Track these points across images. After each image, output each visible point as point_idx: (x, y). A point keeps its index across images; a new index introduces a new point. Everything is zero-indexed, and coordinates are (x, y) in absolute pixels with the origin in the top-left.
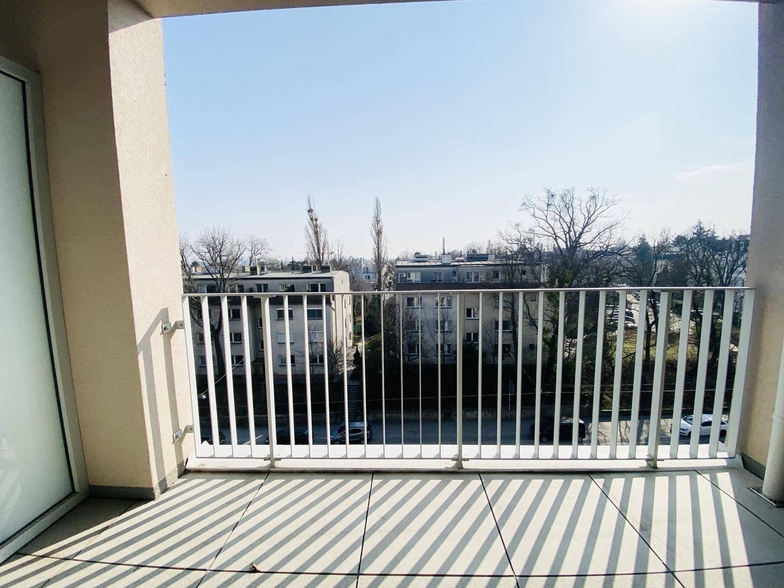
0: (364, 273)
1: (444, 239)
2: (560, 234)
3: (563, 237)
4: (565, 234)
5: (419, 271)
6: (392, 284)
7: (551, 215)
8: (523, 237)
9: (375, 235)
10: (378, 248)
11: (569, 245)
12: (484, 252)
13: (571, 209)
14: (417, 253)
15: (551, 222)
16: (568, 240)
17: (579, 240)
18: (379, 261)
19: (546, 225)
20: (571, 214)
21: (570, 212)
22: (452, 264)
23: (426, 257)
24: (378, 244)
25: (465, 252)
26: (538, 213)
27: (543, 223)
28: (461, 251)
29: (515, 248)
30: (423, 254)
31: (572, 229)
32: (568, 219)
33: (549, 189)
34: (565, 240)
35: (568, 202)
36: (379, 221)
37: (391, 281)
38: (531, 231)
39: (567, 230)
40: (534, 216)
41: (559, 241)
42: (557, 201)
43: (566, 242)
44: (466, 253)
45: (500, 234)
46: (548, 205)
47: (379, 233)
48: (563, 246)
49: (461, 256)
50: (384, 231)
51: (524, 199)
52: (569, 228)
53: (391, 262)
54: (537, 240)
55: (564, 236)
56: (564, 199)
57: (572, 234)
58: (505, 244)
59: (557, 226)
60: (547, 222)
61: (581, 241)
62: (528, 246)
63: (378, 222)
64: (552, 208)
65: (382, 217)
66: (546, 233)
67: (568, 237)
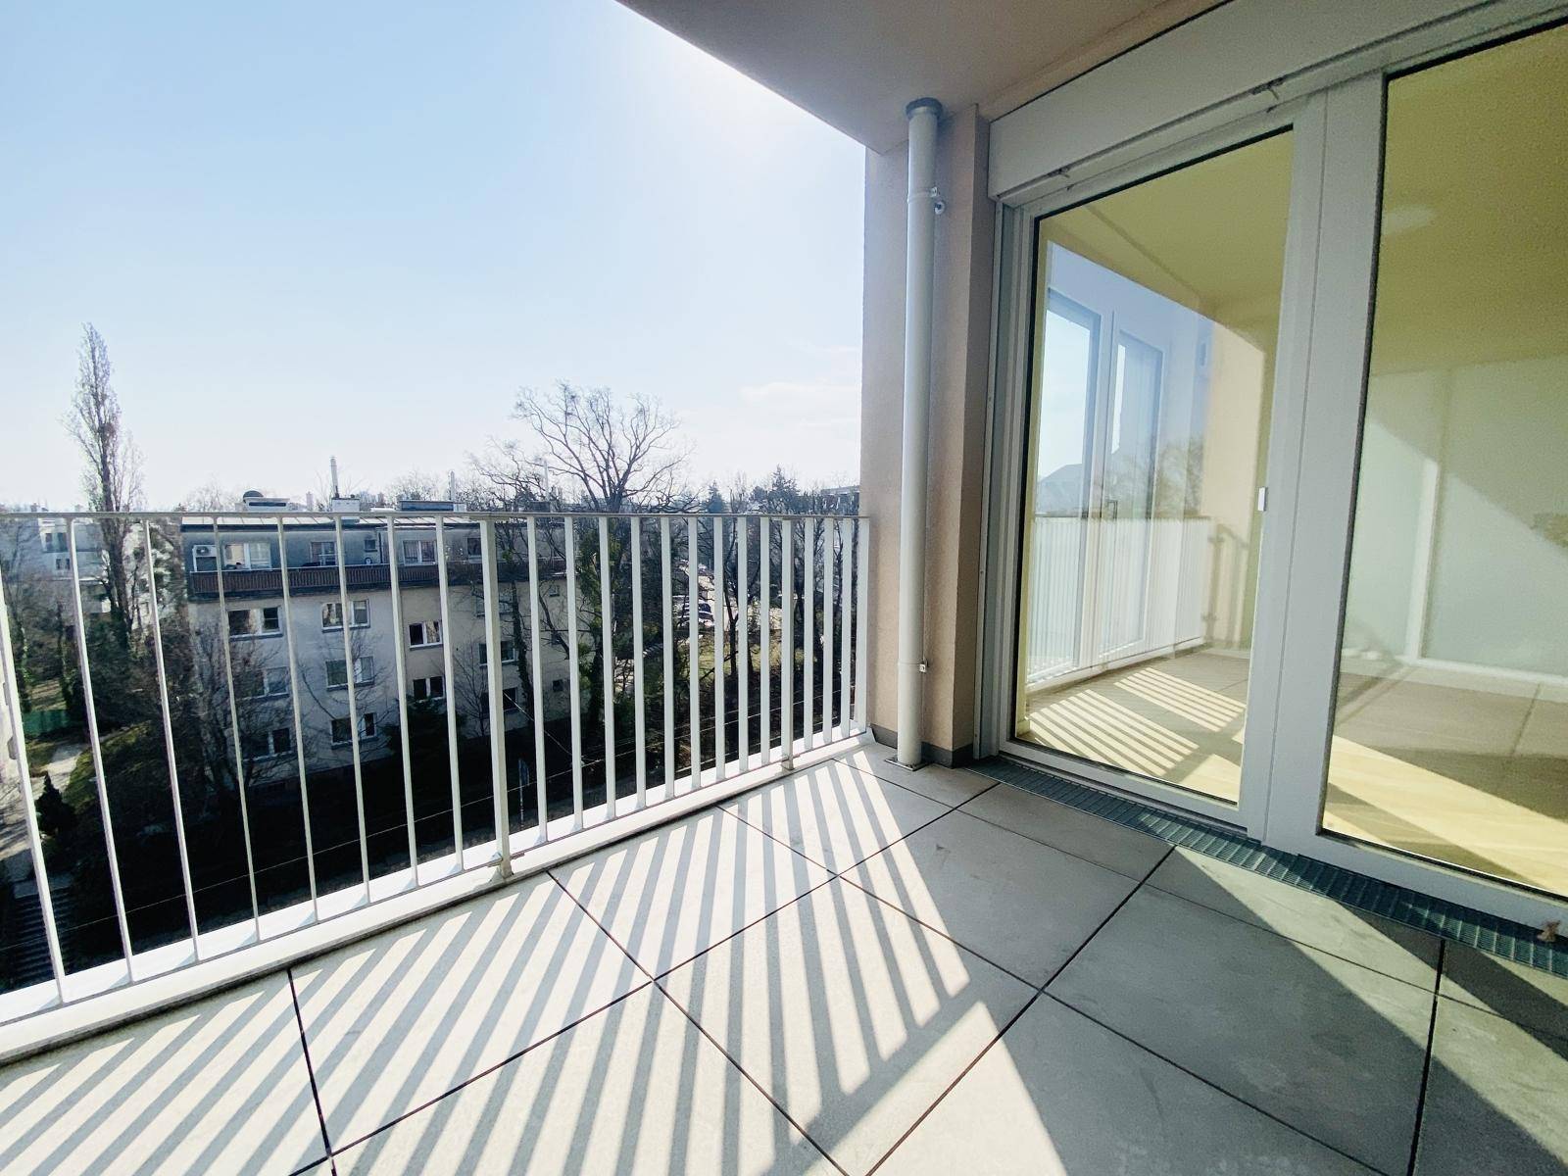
0: (50, 549)
1: (333, 461)
2: (593, 471)
3: (598, 477)
4: (601, 473)
5: (262, 540)
6: (166, 580)
7: (573, 434)
8: (522, 472)
9: (89, 436)
10: (106, 478)
11: (608, 493)
12: (440, 496)
13: (606, 426)
14: (248, 494)
15: (576, 448)
16: (607, 484)
17: (624, 484)
18: (109, 515)
19: (566, 454)
20: (608, 437)
21: (607, 433)
22: (362, 522)
23: (284, 505)
24: (104, 463)
25: (391, 497)
26: (549, 427)
27: (559, 448)
28: (381, 496)
29: (511, 493)
30: (269, 496)
31: (611, 464)
32: (604, 447)
33: (565, 383)
34: (601, 483)
35: (601, 413)
36: (104, 397)
37: (161, 570)
38: (538, 461)
39: (603, 464)
40: (541, 431)
41: (591, 482)
42: (582, 407)
43: (603, 487)
44: (395, 500)
45: (476, 462)
46: (567, 414)
47: (105, 432)
48: (599, 494)
49: (382, 504)
50: (123, 426)
51: (519, 395)
52: (607, 461)
53: (157, 517)
54: (551, 481)
55: (599, 474)
56: (594, 408)
57: (612, 472)
58: (488, 483)
59: (585, 456)
60: (567, 446)
61: (627, 486)
62: (534, 490)
63: (99, 399)
64: (573, 421)
65: (114, 384)
66: (567, 468)
67: (606, 479)
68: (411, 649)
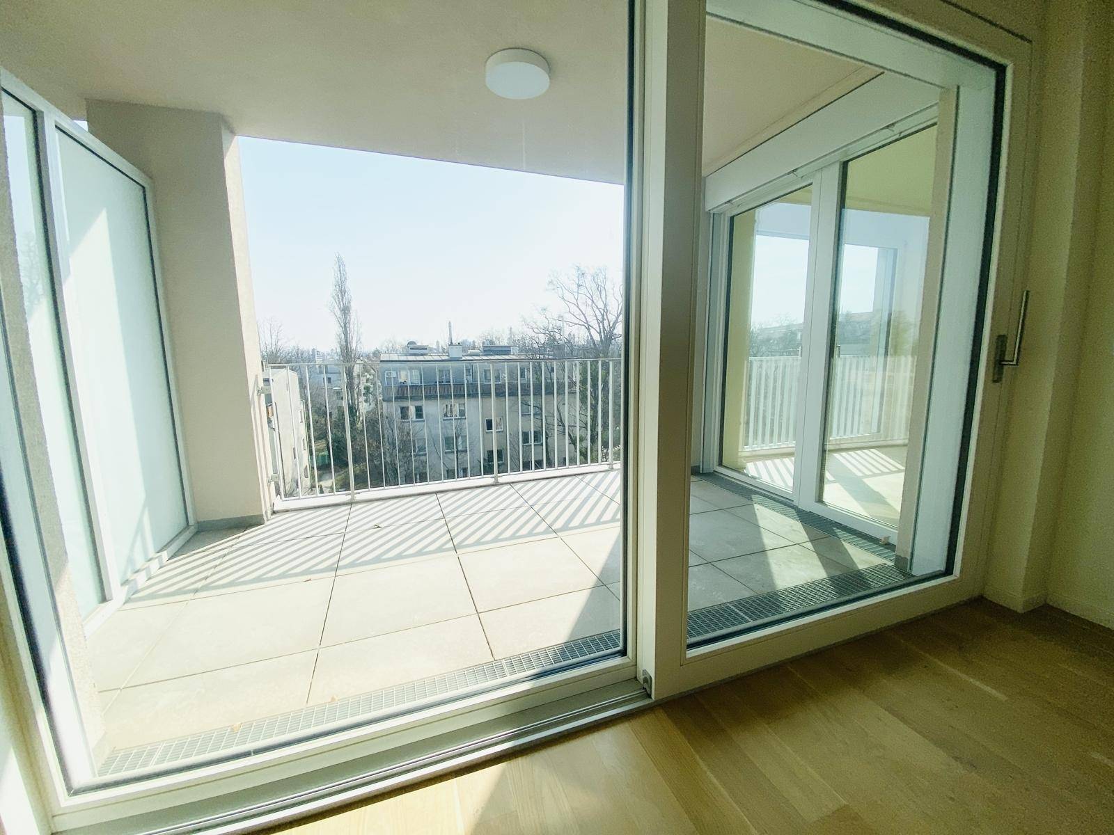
1: (450, 323)
2: (594, 323)
3: (596, 326)
4: (599, 324)
5: (416, 368)
6: (371, 390)
7: (582, 299)
8: (551, 325)
9: (339, 313)
10: (346, 334)
11: (603, 336)
12: (505, 343)
13: (603, 292)
14: (411, 343)
15: (583, 308)
16: (602, 330)
17: (613, 330)
18: (347, 354)
19: (577, 312)
20: (604, 299)
21: (603, 296)
22: (464, 358)
23: (426, 349)
24: (345, 326)
25: (479, 343)
26: (568, 296)
27: (574, 308)
28: (474, 342)
29: (543, 339)
30: (419, 344)
31: (605, 317)
32: (601, 306)
33: (578, 265)
34: (598, 330)
35: (600, 284)
36: (345, 291)
37: (369, 384)
38: (561, 318)
39: (600, 318)
40: (563, 298)
41: (592, 330)
42: (588, 281)
43: (600, 333)
44: (481, 345)
45: (524, 320)
46: (579, 286)
47: (345, 311)
48: (597, 338)
49: (474, 348)
50: (353, 307)
51: (550, 276)
52: (603, 315)
53: (368, 357)
54: (567, 331)
55: (597, 325)
56: (596, 280)
57: (606, 323)
58: (531, 333)
59: (589, 312)
60: (578, 307)
61: (615, 332)
62: (558, 336)
63: (343, 292)
64: (583, 290)
65: (349, 285)
66: (577, 321)
67: (602, 327)
68: (487, 433)
